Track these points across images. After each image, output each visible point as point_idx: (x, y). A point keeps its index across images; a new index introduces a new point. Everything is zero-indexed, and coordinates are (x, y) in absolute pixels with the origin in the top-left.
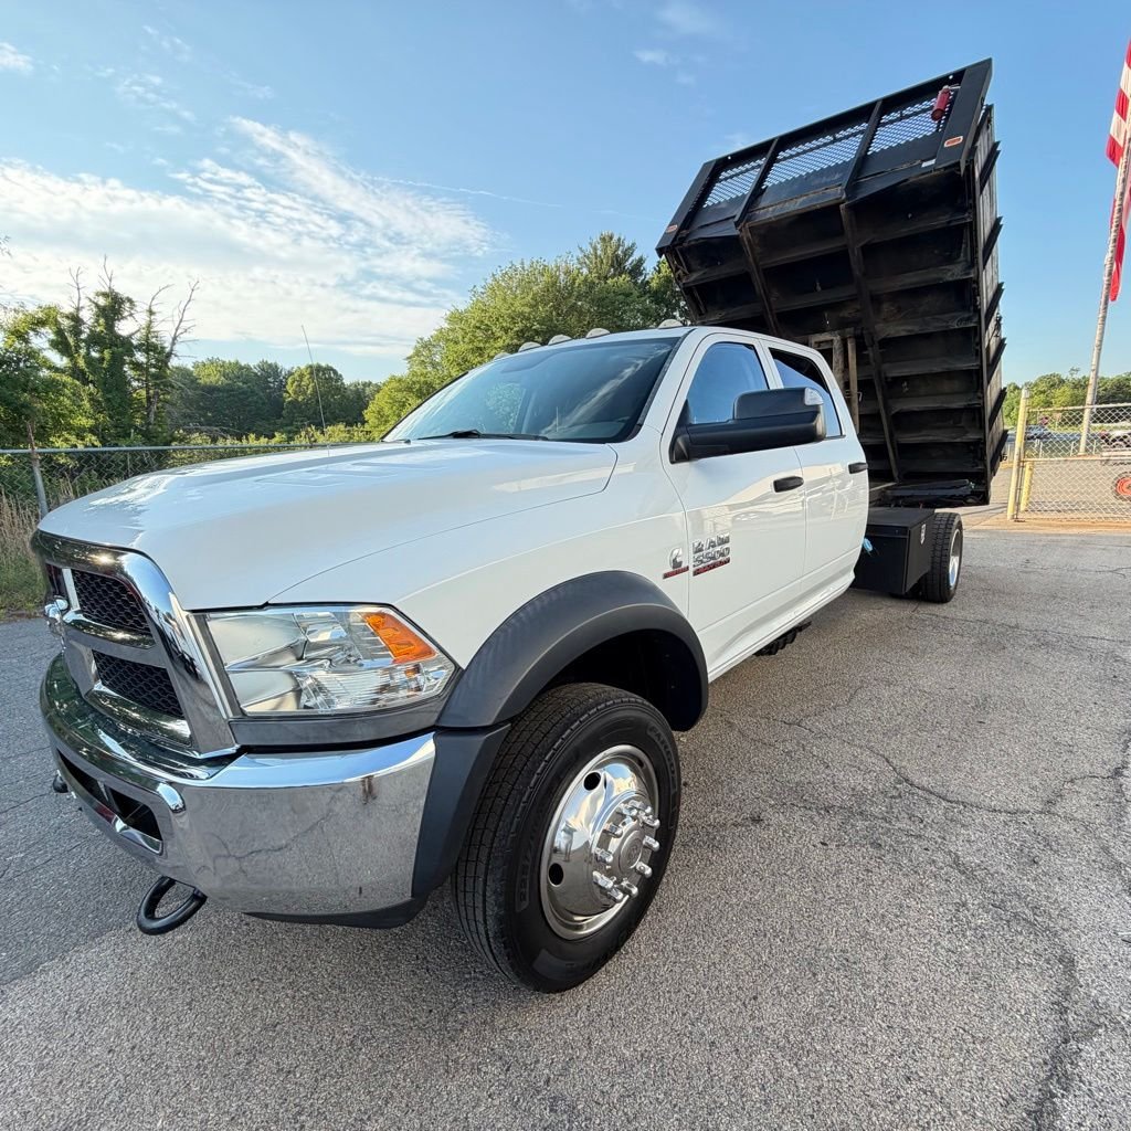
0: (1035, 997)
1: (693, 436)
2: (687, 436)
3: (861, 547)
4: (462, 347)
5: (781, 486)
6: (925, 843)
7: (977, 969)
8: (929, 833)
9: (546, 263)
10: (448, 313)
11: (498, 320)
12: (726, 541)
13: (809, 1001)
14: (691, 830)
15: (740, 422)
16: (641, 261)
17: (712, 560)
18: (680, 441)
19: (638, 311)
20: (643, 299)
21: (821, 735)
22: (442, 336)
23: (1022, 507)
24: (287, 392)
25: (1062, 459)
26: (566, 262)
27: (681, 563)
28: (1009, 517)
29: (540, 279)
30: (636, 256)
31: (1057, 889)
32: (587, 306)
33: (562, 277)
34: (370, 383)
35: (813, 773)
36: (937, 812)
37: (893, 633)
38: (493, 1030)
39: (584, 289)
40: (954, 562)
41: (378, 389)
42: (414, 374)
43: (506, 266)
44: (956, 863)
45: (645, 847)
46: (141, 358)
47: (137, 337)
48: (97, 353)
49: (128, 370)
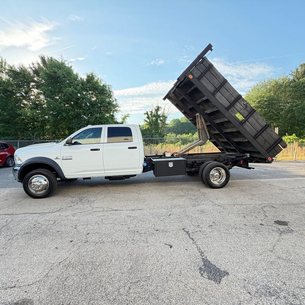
5: (93, 150)
27: (58, 158)
46: (161, 118)
47: (161, 114)
48: (154, 118)
49: (159, 121)
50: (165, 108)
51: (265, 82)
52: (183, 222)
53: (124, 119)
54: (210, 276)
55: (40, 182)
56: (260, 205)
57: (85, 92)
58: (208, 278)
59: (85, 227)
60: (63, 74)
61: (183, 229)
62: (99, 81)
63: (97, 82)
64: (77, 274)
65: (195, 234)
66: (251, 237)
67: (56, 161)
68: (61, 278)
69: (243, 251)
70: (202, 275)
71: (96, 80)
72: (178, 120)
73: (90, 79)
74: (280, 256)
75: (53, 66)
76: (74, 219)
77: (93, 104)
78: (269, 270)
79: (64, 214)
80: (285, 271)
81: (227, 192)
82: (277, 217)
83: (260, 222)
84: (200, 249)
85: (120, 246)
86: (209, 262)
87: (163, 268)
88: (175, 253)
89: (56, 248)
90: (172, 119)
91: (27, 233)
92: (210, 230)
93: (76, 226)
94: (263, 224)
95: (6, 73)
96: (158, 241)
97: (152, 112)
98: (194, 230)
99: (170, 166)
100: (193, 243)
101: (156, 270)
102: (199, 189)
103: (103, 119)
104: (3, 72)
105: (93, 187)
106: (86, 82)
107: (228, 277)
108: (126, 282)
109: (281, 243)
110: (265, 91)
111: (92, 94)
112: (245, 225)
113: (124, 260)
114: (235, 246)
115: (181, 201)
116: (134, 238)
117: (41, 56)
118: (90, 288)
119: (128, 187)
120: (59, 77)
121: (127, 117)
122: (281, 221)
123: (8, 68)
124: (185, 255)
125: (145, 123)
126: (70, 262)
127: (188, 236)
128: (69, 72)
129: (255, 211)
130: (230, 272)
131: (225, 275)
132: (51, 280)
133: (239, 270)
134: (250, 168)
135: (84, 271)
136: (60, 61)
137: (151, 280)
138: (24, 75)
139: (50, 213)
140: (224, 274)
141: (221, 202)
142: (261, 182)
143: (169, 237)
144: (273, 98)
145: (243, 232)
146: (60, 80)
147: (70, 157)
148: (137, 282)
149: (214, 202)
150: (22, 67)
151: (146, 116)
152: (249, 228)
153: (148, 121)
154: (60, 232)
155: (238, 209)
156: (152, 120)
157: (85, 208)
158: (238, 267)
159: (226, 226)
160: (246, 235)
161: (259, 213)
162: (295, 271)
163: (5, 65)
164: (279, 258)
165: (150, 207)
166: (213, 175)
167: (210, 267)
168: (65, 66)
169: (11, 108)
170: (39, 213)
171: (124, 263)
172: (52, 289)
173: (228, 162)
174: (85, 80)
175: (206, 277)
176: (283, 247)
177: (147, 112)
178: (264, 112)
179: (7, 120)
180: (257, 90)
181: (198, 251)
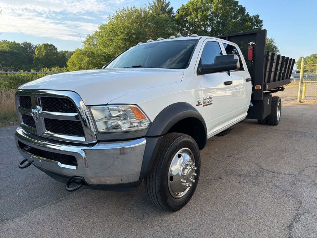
0: (291, 208)
1: (203, 68)
2: (201, 68)
3: (249, 105)
4: (105, 38)
5: (226, 83)
6: (266, 181)
7: (278, 204)
8: (267, 179)
9: (136, 8)
10: (100, 26)
11: (119, 29)
12: (211, 98)
13: (236, 212)
14: (202, 181)
15: (216, 64)
16: (172, 9)
17: (208, 103)
18: (199, 69)
19: (171, 27)
20: (172, 23)
21: (238, 159)
22: (97, 34)
23: (303, 98)
24: (35, 54)
25: (315, 82)
26: (144, 8)
27: (200, 102)
28: (298, 101)
29: (134, 14)
30: (170, 7)
31: (300, 189)
32: (151, 25)
33: (143, 13)
34: (68, 51)
35: (236, 167)
36: (271, 174)
37: (260, 134)
38: (155, 221)
39: (151, 18)
40: (278, 113)
41: (72, 54)
42: (86, 48)
43: (121, 9)
44: (274, 185)
45: (193, 175)
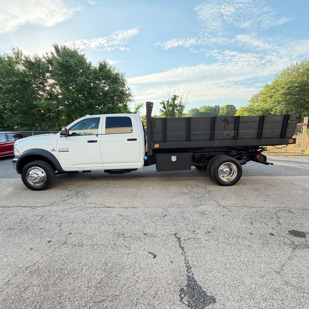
24: (220, 113)
27: (54, 150)
46: (178, 108)
47: (178, 104)
48: (171, 108)
49: (176, 111)
50: (182, 97)
51: (297, 65)
52: (177, 226)
53: (137, 109)
54: (191, 302)
55: (37, 174)
56: (274, 208)
57: (98, 81)
58: (187, 305)
59: (70, 225)
60: (75, 63)
61: (175, 234)
62: (112, 69)
63: (109, 71)
64: (39, 284)
65: (187, 242)
66: (255, 251)
67: (53, 153)
68: (21, 287)
69: (241, 270)
70: (182, 298)
71: (109, 68)
72: (197, 110)
73: (103, 67)
74: (288, 281)
75: (65, 54)
76: (62, 215)
77: (106, 94)
78: (270, 301)
79: (55, 208)
80: (292, 304)
81: (237, 191)
82: (293, 226)
83: (271, 231)
84: (188, 263)
85: (98, 252)
86: (195, 281)
87: (137, 284)
88: (157, 266)
89: (31, 249)
90: (190, 109)
91: (10, 229)
92: (207, 238)
93: (61, 223)
94: (274, 234)
95: (22, 64)
96: (142, 248)
97: (168, 101)
98: (188, 236)
99: (172, 160)
100: (182, 254)
101: (129, 287)
102: (206, 186)
103: (115, 109)
104: (19, 63)
105: (94, 180)
106: (98, 70)
107: (214, 306)
108: (89, 300)
109: (293, 262)
110: (296, 75)
111: (105, 83)
112: (250, 233)
113: (97, 269)
114: (232, 262)
115: (181, 200)
116: (117, 242)
117: (55, 45)
118: (46, 304)
119: (130, 181)
120: (71, 66)
121: (140, 106)
122: (297, 231)
123: (24, 59)
124: (168, 269)
125: (161, 113)
126: (38, 267)
127: (178, 243)
128: (81, 61)
129: (267, 215)
130: (217, 298)
131: (210, 303)
132: (10, 289)
133: (230, 297)
134: (267, 164)
135: (49, 280)
136: (72, 49)
137: (118, 301)
138: (39, 65)
139: (42, 208)
140: (209, 301)
141: (228, 203)
142: (280, 180)
143: (156, 243)
144: (306, 83)
145: (247, 243)
146: (72, 69)
147: (66, 149)
148: (101, 302)
149: (219, 202)
150: (36, 57)
151: (162, 105)
152: (254, 238)
153: (164, 111)
154: (42, 230)
155: (246, 212)
156: (168, 110)
157: (78, 203)
158: (230, 292)
159: (226, 233)
160: (250, 248)
161: (271, 219)
162: (306, 307)
163: (21, 56)
164: (287, 283)
165: (145, 205)
166: (222, 171)
167: (193, 289)
168: (78, 55)
169: (28, 99)
170: (31, 207)
171: (95, 274)
172: (6, 301)
173: (242, 156)
174: (98, 69)
175: (186, 303)
176: (295, 268)
177: (163, 101)
178: (294, 100)
179: (25, 111)
180: (287, 75)
181: (185, 265)
